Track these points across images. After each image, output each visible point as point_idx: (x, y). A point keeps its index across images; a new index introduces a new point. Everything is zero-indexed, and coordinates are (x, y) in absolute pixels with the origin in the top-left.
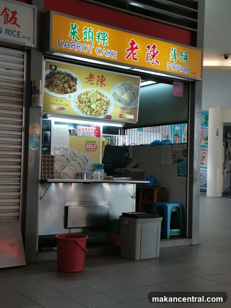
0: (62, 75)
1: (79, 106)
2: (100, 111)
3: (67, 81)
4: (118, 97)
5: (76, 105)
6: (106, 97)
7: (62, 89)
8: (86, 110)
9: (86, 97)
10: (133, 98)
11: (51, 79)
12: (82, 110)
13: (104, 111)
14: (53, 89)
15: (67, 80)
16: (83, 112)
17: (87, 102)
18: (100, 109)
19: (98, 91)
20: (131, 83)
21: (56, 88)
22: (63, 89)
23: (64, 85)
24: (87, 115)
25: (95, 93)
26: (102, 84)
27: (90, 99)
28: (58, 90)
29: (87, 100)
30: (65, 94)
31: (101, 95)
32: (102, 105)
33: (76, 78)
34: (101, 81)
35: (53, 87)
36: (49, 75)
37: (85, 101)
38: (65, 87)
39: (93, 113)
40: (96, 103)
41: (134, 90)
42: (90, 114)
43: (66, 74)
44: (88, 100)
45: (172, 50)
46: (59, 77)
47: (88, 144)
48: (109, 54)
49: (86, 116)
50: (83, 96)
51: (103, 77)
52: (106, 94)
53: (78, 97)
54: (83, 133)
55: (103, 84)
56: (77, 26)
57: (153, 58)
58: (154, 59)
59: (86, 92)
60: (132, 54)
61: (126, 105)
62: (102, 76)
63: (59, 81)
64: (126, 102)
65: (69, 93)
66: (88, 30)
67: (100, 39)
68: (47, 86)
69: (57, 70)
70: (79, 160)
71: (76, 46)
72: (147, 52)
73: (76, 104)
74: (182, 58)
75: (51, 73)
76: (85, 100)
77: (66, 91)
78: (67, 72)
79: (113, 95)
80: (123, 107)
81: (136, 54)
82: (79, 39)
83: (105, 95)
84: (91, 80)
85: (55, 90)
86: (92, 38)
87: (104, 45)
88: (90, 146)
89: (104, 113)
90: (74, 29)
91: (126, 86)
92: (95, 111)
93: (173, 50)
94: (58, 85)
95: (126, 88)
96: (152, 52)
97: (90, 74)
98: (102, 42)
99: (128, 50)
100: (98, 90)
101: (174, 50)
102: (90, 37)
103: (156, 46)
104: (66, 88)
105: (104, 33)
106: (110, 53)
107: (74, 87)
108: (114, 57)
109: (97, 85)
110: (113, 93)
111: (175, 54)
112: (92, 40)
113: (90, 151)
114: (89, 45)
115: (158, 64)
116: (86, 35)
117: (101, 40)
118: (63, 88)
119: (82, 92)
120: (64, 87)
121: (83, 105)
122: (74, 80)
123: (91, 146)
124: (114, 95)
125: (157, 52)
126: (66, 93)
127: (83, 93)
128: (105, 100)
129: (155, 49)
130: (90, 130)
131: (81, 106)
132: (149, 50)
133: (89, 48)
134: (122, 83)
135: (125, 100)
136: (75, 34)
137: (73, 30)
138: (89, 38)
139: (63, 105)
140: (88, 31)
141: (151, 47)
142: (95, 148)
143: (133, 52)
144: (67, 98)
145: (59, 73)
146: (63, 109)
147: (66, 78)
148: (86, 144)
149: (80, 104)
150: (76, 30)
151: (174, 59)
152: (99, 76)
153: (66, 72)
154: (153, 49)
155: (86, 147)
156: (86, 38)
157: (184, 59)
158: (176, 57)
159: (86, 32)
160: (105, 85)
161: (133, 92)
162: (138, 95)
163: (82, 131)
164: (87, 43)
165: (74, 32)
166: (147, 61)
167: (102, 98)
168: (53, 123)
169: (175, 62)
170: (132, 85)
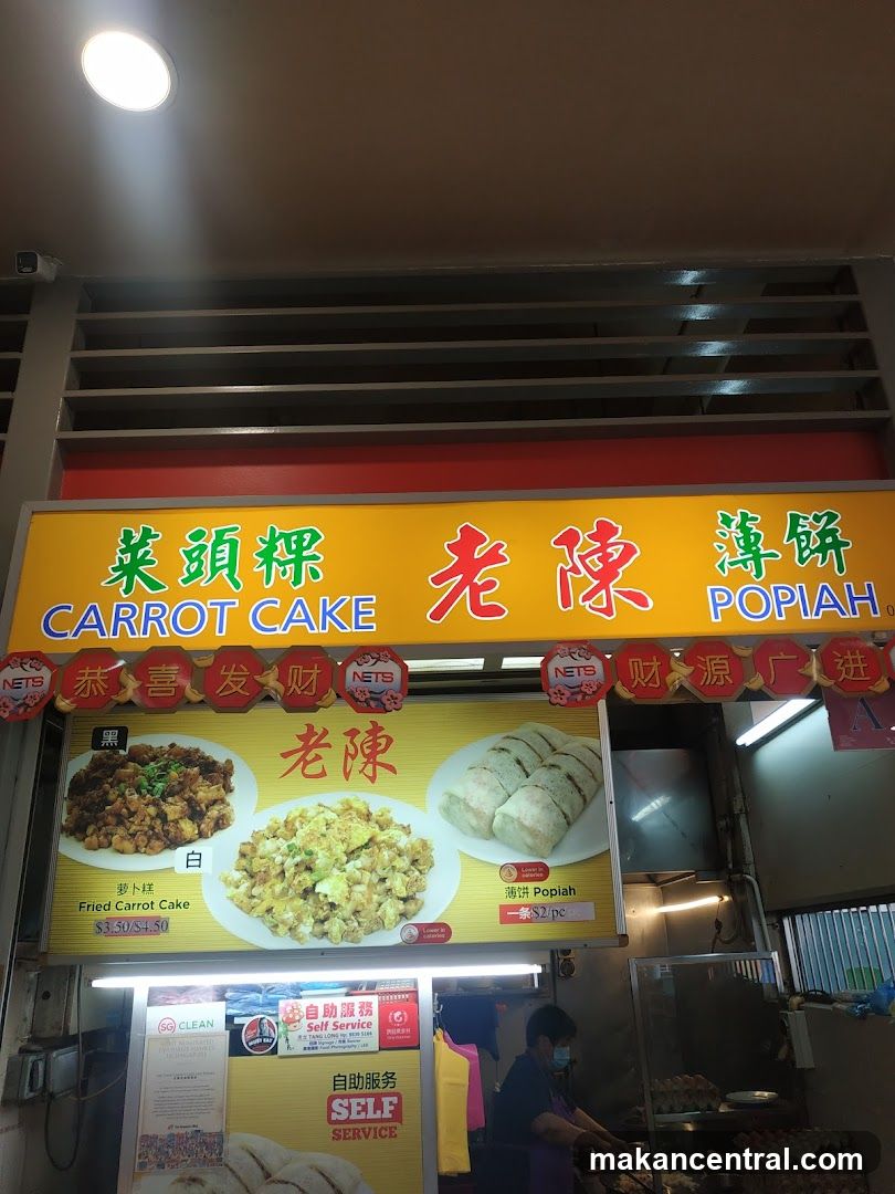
0: (152, 763)
1: (246, 900)
2: (373, 907)
3: (177, 788)
4: (478, 814)
5: (232, 899)
6: (407, 830)
7: (152, 828)
8: (289, 916)
9: (284, 848)
10: (572, 807)
11: (94, 793)
12: (268, 917)
13: (401, 906)
14: (106, 835)
15: (180, 783)
16: (277, 926)
17: (292, 870)
18: (375, 897)
19: (355, 805)
20: (545, 729)
21: (121, 831)
22: (158, 829)
23: (168, 809)
24: (299, 939)
25: (334, 816)
26: (375, 764)
27: (310, 853)
28: (133, 835)
29: (290, 862)
30: (167, 854)
31: (372, 824)
32: (383, 874)
33: (229, 762)
34: (367, 751)
35: (106, 825)
36: (87, 774)
37: (279, 870)
38: (170, 817)
39: (335, 926)
40: (349, 867)
41: (569, 765)
42: (318, 929)
43: (176, 755)
44: (298, 859)
45: (727, 521)
46: (136, 774)
47: (342, 1097)
48: (328, 619)
49: (295, 945)
50: (268, 846)
51: (375, 729)
52: (400, 812)
53: (237, 856)
54: (313, 1033)
55: (382, 765)
56: (153, 533)
57: (604, 585)
58: (612, 590)
59: (286, 822)
60: (467, 590)
61: (532, 850)
62: (370, 727)
63: (140, 793)
64: (533, 833)
65: (190, 842)
66: (214, 538)
67: (275, 564)
68: (78, 831)
69: (128, 747)
71: (137, 621)
72: (561, 565)
73: (231, 891)
74: (801, 551)
75: (96, 764)
76: (283, 864)
77: (172, 835)
78: (178, 744)
79: (447, 811)
80: (519, 867)
81: (489, 585)
82: (155, 587)
83: (397, 820)
84: (309, 758)
85: (115, 837)
86: (231, 566)
87: (297, 581)
88: (355, 1108)
89: (403, 915)
90: (132, 551)
91: (518, 750)
92: (347, 913)
93: (733, 525)
94: (132, 814)
95: (519, 762)
96: (595, 557)
97: (304, 730)
98: (284, 573)
99: (438, 580)
100: (352, 798)
101: (738, 519)
102: (218, 564)
103: (614, 524)
104: (176, 822)
105: (300, 534)
106: (334, 613)
107: (216, 807)
108: (357, 627)
109: (347, 775)
110: (441, 800)
111: (746, 538)
112: (231, 576)
113: (356, 1137)
114: (209, 602)
115: (645, 604)
116: (196, 564)
117: (281, 564)
118: (159, 822)
119: (262, 822)
120: (162, 816)
121: (268, 893)
122: (218, 774)
123: (365, 1108)
124: (453, 808)
125: (629, 551)
126: (174, 842)
127: (268, 828)
128: (401, 845)
129: (612, 540)
130: (352, 1014)
131: (259, 897)
132: (576, 555)
133: (213, 612)
134: (496, 739)
135: (523, 826)
136: (141, 568)
137: (129, 555)
138: (215, 570)
139: (156, 906)
140: (209, 545)
141: (583, 536)
142: (387, 1115)
143: (476, 580)
144: (180, 868)
145: (140, 757)
146: (159, 925)
147: (173, 773)
148: (331, 1099)
149: (253, 886)
150: (147, 553)
151: (751, 564)
152: (353, 733)
153: (172, 746)
154: (598, 544)
155: (334, 1116)
156: (199, 572)
157: (817, 550)
158: (762, 552)
159: (203, 548)
160: (391, 769)
161: (570, 777)
162: (601, 785)
163: (305, 1022)
164: (204, 594)
165: (136, 563)
166: (566, 603)
167: (381, 837)
168: (140, 999)
169: (757, 576)
170: (556, 742)
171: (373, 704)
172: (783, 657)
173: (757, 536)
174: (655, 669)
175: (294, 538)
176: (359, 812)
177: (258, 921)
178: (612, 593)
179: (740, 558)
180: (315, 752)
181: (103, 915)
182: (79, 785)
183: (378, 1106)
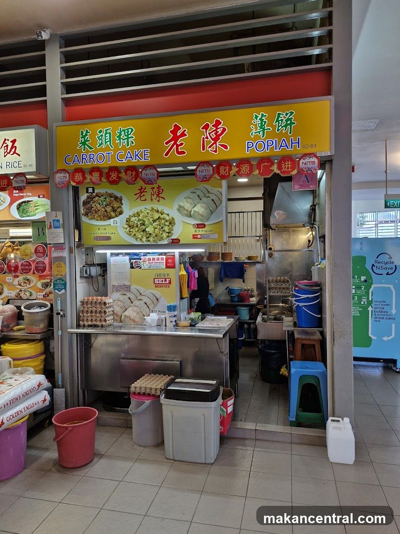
0: (102, 197)
1: (129, 232)
2: (160, 234)
3: (109, 204)
4: (187, 211)
5: (125, 232)
6: (168, 215)
7: (104, 214)
8: (140, 236)
9: (137, 219)
10: (213, 208)
11: (89, 205)
12: (135, 237)
13: (167, 234)
14: (93, 216)
15: (110, 202)
16: (137, 239)
17: (140, 225)
18: (161, 232)
19: (154, 208)
20: (206, 186)
21: (97, 215)
22: (106, 214)
23: (107, 209)
24: (142, 242)
25: (149, 211)
26: (159, 197)
27: (144, 221)
28: (100, 216)
29: (139, 223)
30: (108, 221)
31: (159, 213)
32: (162, 226)
33: (121, 196)
34: (157, 193)
35: (93, 213)
36: (86, 200)
37: (136, 225)
38: (108, 211)
39: (151, 239)
40: (154, 224)
41: (213, 197)
42: (147, 240)
43: (108, 195)
44: (141, 222)
45: (256, 117)
46: (98, 200)
47: (157, 278)
48: (137, 157)
50: (133, 219)
51: (159, 187)
52: (166, 210)
53: (126, 221)
54: (150, 264)
55: (162, 198)
56: (89, 131)
57: (215, 143)
59: (137, 213)
60: (175, 146)
61: (201, 220)
62: (157, 186)
63: (100, 205)
64: (202, 215)
65: (114, 218)
66: (105, 132)
67: (121, 140)
68: (86, 214)
69: (95, 192)
70: (145, 299)
71: (88, 159)
72: (203, 136)
73: (125, 230)
74: (279, 127)
75: (88, 197)
76: (137, 223)
77: (109, 216)
78: (108, 192)
79: (179, 210)
80: (198, 224)
81: (182, 144)
82: (91, 148)
83: (166, 212)
84: (142, 195)
85: (96, 217)
86: (110, 141)
87: (128, 146)
88: (160, 281)
89: (168, 236)
90: (84, 137)
91: (198, 192)
92: (154, 236)
93: (258, 119)
94: (99, 211)
95: (199, 196)
96: (213, 133)
97: (139, 189)
98: (124, 143)
99: (167, 143)
100: (153, 206)
101: (260, 116)
102: (107, 141)
103: (221, 121)
105: (128, 129)
106: (138, 155)
107: (119, 209)
108: (145, 159)
109: (152, 200)
110: (177, 207)
111: (261, 123)
112: (110, 144)
113: (160, 287)
114: (105, 153)
115: (227, 148)
116: (101, 141)
117: (124, 140)
119: (131, 214)
120: (106, 211)
121: (134, 231)
122: (119, 200)
123: (162, 281)
124: (180, 209)
125: (224, 130)
126: (110, 218)
127: (133, 214)
128: (167, 219)
129: (219, 127)
130: (159, 260)
131: (132, 232)
132: (208, 132)
133: (106, 156)
134: (193, 190)
135: (199, 213)
136: (87, 143)
137: (83, 139)
138: (106, 142)
139: (107, 233)
140: (104, 135)
141: (211, 125)
142: (168, 283)
143: (178, 143)
144: (112, 224)
145: (98, 195)
146: (108, 238)
147: (107, 200)
148: (154, 279)
149: (130, 229)
150: (88, 138)
151: (261, 132)
152: (153, 188)
153: (106, 192)
154: (215, 128)
155: (155, 283)
156: (102, 144)
157: (283, 126)
158: (265, 128)
159: (102, 135)
160: (164, 198)
161: (213, 200)
162: (221, 202)
163: (148, 262)
164: (104, 150)
165: (86, 141)
166: (204, 149)
167: (162, 217)
168: (108, 255)
169: (263, 137)
170: (209, 190)
171: (150, 182)
172: (266, 164)
173: (265, 122)
174: (227, 169)
175: (126, 131)
176: (155, 210)
177: (133, 238)
178: (217, 145)
179: (259, 131)
180: (143, 194)
181: (95, 235)
182: (85, 203)
183: (165, 281)
